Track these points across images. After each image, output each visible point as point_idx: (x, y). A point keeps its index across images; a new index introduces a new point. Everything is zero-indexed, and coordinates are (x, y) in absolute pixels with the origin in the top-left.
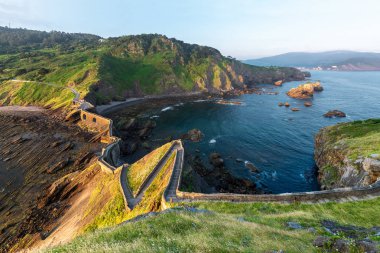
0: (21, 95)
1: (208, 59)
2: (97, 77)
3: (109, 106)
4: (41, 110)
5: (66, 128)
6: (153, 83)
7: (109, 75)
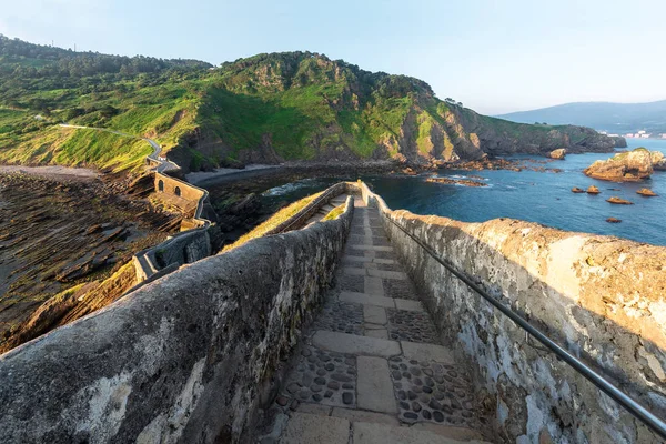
0: (69, 149)
1: (406, 100)
2: (195, 121)
3: (213, 175)
4: (96, 175)
5: (125, 204)
6: (298, 141)
7: (216, 120)
